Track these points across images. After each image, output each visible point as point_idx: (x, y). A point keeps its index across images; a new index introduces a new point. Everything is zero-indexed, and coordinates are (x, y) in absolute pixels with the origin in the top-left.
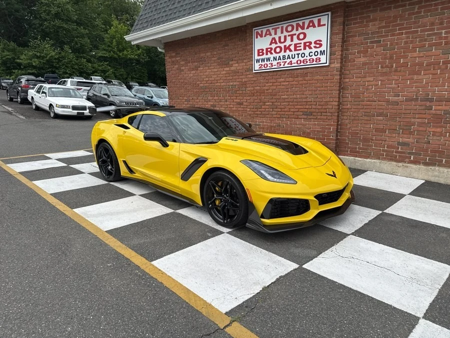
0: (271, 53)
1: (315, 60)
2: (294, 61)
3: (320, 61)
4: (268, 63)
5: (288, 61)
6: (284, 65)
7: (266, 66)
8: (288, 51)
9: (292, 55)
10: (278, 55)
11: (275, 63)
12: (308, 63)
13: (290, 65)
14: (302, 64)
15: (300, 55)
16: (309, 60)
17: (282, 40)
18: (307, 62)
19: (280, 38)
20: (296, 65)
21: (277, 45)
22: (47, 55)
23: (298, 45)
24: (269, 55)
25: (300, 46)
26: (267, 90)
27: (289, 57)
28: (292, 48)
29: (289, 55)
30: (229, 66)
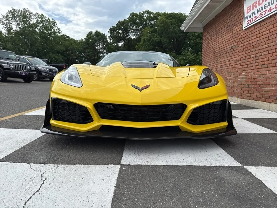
22: (189, 58)
26: (252, 43)
30: (232, 31)
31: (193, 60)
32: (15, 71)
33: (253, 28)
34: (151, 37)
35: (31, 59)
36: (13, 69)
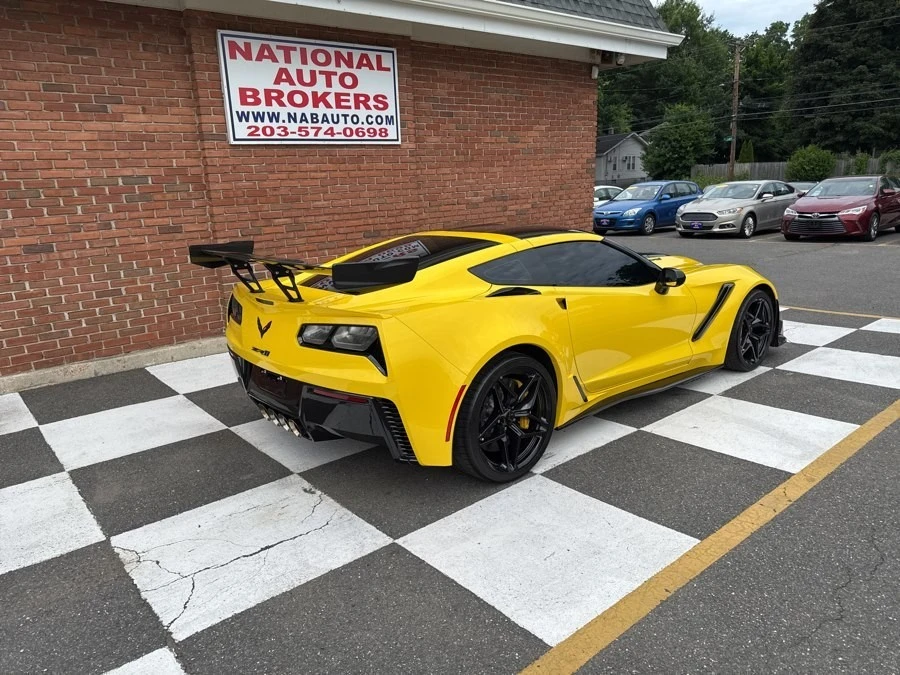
0: (282, 104)
1: (378, 132)
2: (338, 128)
3: (387, 135)
4: (274, 125)
5: (325, 126)
6: (316, 134)
7: (268, 131)
8: (321, 104)
9: (332, 115)
10: (299, 112)
11: (293, 127)
12: (366, 137)
13: (329, 137)
14: (355, 137)
15: (349, 119)
16: (368, 130)
17: (307, 79)
18: (364, 134)
19: (300, 73)
20: (342, 137)
21: (293, 88)
23: (342, 97)
24: (275, 108)
25: (348, 101)
27: (325, 119)
28: (331, 99)
29: (325, 115)
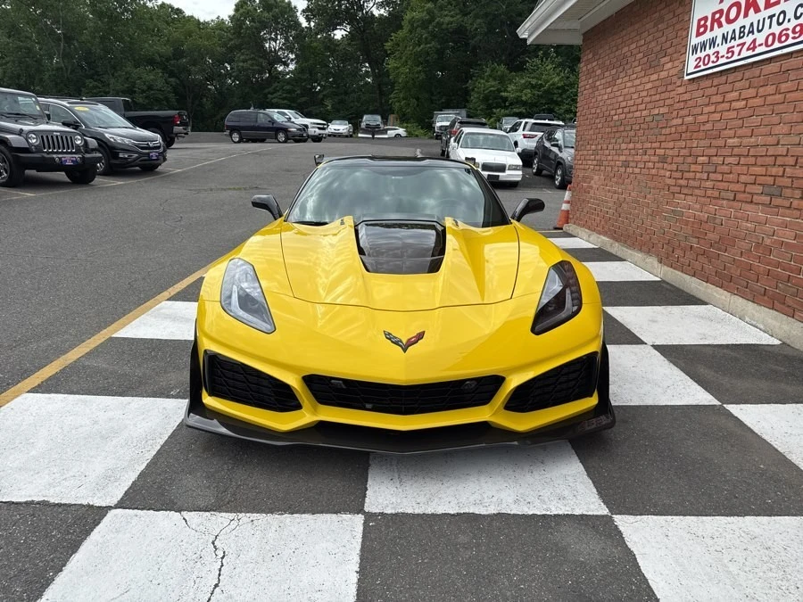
22: (547, 81)
26: (704, 123)
30: (658, 69)
31: (558, 88)
32: (46, 155)
33: (708, 83)
34: (433, 13)
35: (82, 109)
36: (38, 149)
